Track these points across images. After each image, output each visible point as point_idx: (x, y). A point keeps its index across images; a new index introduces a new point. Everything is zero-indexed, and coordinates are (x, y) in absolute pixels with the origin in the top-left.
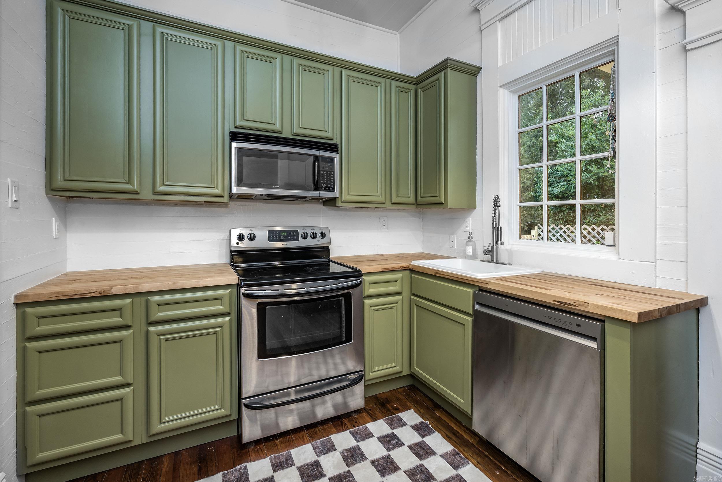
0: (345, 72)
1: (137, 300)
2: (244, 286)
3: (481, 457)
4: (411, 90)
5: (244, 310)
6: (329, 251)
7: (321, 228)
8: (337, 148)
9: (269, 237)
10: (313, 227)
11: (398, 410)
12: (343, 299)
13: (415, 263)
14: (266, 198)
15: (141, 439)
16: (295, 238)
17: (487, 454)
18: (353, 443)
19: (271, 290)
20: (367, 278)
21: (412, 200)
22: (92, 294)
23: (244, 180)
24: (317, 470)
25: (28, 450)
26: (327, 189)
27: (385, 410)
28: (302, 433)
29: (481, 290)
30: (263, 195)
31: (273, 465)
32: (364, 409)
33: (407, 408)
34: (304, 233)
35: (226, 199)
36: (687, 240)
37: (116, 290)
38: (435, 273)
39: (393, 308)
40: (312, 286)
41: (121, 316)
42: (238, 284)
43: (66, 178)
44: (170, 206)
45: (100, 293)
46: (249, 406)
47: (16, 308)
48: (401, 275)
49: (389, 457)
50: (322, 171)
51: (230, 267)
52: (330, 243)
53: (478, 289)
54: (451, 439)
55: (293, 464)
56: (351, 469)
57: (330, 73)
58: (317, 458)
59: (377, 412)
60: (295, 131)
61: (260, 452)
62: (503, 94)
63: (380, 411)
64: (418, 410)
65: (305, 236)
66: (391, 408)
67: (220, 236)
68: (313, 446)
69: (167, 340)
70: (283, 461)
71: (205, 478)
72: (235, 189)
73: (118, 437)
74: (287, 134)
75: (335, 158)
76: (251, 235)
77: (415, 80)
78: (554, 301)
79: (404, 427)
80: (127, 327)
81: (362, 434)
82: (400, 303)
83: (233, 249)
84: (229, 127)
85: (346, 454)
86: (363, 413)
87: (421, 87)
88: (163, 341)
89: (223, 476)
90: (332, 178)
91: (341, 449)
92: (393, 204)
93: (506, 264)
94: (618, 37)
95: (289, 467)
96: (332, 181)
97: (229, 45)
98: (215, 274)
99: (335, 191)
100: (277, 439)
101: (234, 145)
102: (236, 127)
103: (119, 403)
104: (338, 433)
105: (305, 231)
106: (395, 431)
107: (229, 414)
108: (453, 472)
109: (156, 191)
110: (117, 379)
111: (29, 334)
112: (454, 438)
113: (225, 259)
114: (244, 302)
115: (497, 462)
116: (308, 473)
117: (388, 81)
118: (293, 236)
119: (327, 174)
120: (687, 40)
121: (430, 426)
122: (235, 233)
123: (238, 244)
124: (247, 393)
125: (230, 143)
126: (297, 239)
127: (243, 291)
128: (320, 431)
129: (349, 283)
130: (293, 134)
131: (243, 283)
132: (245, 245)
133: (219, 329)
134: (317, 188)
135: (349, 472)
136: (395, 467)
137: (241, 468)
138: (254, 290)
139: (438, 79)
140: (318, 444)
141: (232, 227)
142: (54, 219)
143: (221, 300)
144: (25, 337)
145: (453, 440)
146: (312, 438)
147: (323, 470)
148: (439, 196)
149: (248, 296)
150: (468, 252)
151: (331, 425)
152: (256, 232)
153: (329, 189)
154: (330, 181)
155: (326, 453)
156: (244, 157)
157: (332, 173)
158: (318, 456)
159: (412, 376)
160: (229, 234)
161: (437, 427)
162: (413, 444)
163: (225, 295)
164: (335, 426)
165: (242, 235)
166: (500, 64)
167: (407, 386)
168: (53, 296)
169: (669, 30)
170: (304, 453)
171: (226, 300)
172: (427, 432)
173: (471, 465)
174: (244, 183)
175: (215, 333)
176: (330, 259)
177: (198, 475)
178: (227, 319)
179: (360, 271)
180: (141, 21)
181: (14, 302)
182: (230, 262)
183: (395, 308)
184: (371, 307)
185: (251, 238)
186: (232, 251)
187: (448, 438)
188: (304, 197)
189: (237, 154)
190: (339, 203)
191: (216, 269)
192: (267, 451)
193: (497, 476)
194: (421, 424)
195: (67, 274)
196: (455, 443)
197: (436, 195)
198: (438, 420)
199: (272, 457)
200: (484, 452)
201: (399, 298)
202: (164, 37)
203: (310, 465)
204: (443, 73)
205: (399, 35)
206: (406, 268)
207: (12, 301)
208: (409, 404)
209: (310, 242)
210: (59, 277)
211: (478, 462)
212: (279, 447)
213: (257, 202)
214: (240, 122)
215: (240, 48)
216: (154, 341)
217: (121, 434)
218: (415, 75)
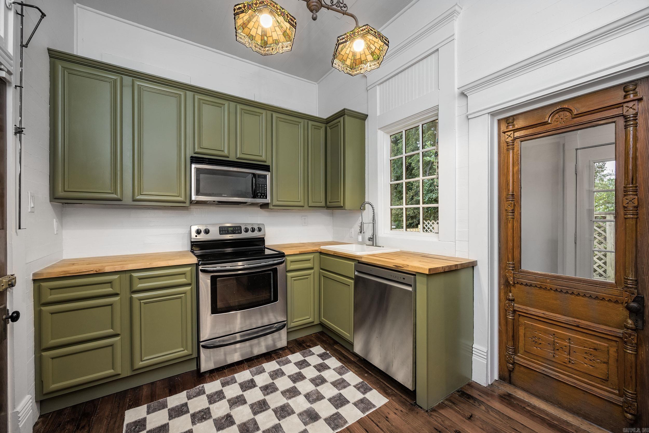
0: (275, 115)
1: (123, 275)
2: (201, 264)
3: (358, 368)
4: (322, 127)
5: (201, 281)
6: (264, 241)
7: (259, 224)
8: (269, 168)
9: (220, 232)
10: (252, 224)
11: (310, 347)
12: (272, 272)
13: (322, 247)
14: (217, 203)
15: (128, 373)
16: (239, 231)
17: (362, 366)
18: (277, 367)
19: (221, 267)
20: (289, 258)
21: (323, 204)
22: (90, 272)
23: (201, 191)
24: (252, 384)
25: (44, 383)
26: (262, 197)
27: (301, 347)
28: (243, 365)
29: (360, 262)
30: (215, 201)
31: (222, 384)
32: (287, 347)
33: (315, 345)
34: (246, 228)
35: (187, 204)
36: (469, 229)
37: (108, 269)
38: (334, 253)
39: (307, 278)
40: (250, 264)
41: (112, 287)
42: (197, 263)
43: (66, 190)
44: (144, 209)
45: (96, 271)
46: (205, 346)
47: (34, 283)
48: (313, 256)
49: (300, 373)
50: (258, 184)
51: (191, 253)
52: (265, 235)
53: (357, 262)
54: (341, 360)
55: (236, 382)
56: (274, 381)
57: (264, 115)
58: (252, 377)
59: (295, 349)
60: (238, 156)
61: (213, 378)
62: (380, 134)
63: (298, 348)
64: (323, 346)
65: (247, 231)
66: (305, 346)
67: (183, 231)
68: (250, 371)
69: (145, 303)
70: (229, 381)
71: (174, 395)
72: (194, 198)
73: (110, 372)
74: (232, 158)
75: (268, 175)
76: (206, 230)
77: (325, 121)
78: (394, 266)
79: (312, 356)
80: (116, 295)
81: (284, 362)
82: (312, 276)
83: (192, 240)
84: (190, 153)
85: (272, 374)
86: (286, 350)
87: (329, 126)
88: (142, 304)
89: (187, 393)
90: (265, 189)
91: (269, 371)
92: (309, 207)
93: (380, 247)
94: (438, 106)
95: (233, 383)
96: (265, 191)
97: (189, 94)
98: (180, 257)
99: (268, 198)
100: (225, 370)
101: (193, 166)
102: (195, 153)
103: (111, 347)
104: (268, 362)
105: (247, 227)
106: (306, 358)
107: (191, 353)
108: (340, 377)
109: (134, 199)
110: (110, 331)
111: (43, 301)
112: (343, 359)
113: (188, 247)
114: (201, 275)
115: (367, 370)
116: (246, 386)
117: (306, 121)
118: (238, 230)
119: (262, 186)
120: (468, 113)
121: (330, 354)
122: (194, 228)
123: (196, 236)
124: (203, 338)
125: (191, 164)
126: (241, 233)
127: (200, 268)
128: (255, 363)
129: (275, 262)
130: (237, 158)
131: (201, 263)
132: (202, 237)
133: (183, 295)
134: (255, 196)
135: (273, 383)
136: (303, 378)
137: (200, 387)
138: (208, 267)
139: (339, 122)
140: (254, 369)
141: (192, 225)
142: (55, 220)
143: (184, 275)
144: (41, 303)
145: (343, 360)
146: (250, 367)
147: (256, 383)
148: (340, 202)
149: (204, 271)
150: (359, 239)
151: (264, 358)
152: (210, 228)
153: (263, 197)
154: (264, 191)
155: (259, 374)
156: (201, 174)
157: (265, 186)
158: (253, 376)
159: (321, 324)
160: (189, 229)
161: (334, 354)
162: (317, 365)
163: (187, 271)
164: (266, 359)
165: (199, 230)
166: (378, 114)
167: (318, 332)
168: (61, 274)
169: (462, 106)
170: (244, 375)
171: (189, 275)
172: (326, 357)
173: (351, 372)
174: (201, 193)
175: (180, 298)
176: (265, 246)
177: (169, 394)
178: (188, 288)
179: (284, 253)
180: (123, 76)
181: (33, 278)
182: (190, 250)
183: (309, 278)
184: (292, 278)
185: (206, 232)
186: (192, 242)
187: (340, 360)
188: (246, 203)
189: (196, 172)
190: (271, 207)
191: (181, 254)
192: (218, 376)
193: (366, 377)
194: (324, 353)
195: (64, 260)
196: (343, 362)
197: (338, 201)
198: (336, 350)
199: (222, 379)
200: (360, 365)
201: (312, 271)
202: (141, 89)
203: (247, 381)
204: (342, 118)
205: (317, 85)
206: (316, 251)
207: (31, 278)
208: (318, 343)
209: (250, 235)
210: (58, 262)
211: (356, 371)
212: (227, 374)
213: (211, 206)
214: (198, 149)
215: (197, 96)
216: (136, 304)
217: (112, 369)
218: (325, 118)
